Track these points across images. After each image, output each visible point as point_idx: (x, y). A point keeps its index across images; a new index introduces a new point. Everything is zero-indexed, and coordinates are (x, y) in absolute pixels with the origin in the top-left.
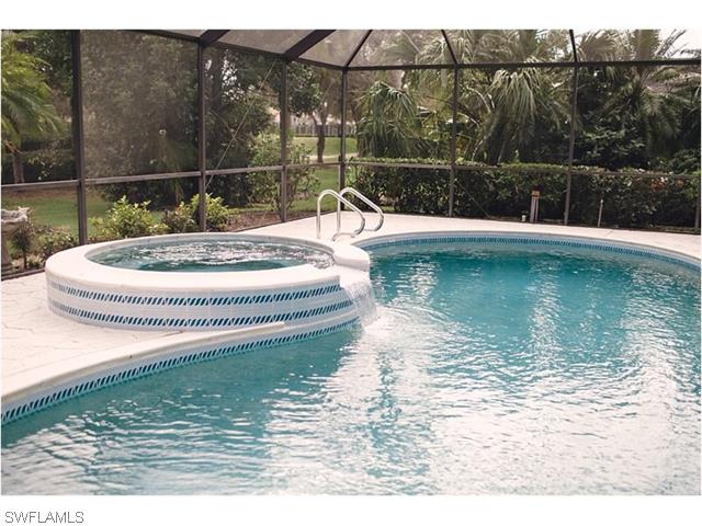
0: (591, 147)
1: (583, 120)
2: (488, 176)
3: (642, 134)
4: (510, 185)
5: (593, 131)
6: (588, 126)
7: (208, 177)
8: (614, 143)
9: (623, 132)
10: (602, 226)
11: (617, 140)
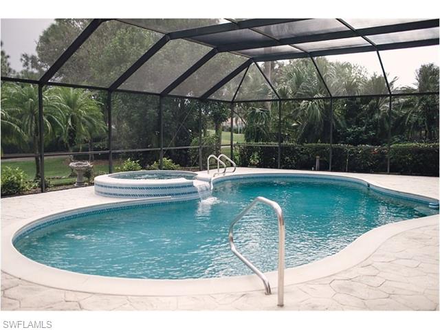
0: (349, 135)
1: (347, 122)
2: (297, 150)
3: (375, 128)
4: (307, 154)
5: (350, 127)
6: (349, 125)
7: (164, 150)
8: (360, 133)
9: (364, 127)
10: (348, 172)
11: (362, 132)
